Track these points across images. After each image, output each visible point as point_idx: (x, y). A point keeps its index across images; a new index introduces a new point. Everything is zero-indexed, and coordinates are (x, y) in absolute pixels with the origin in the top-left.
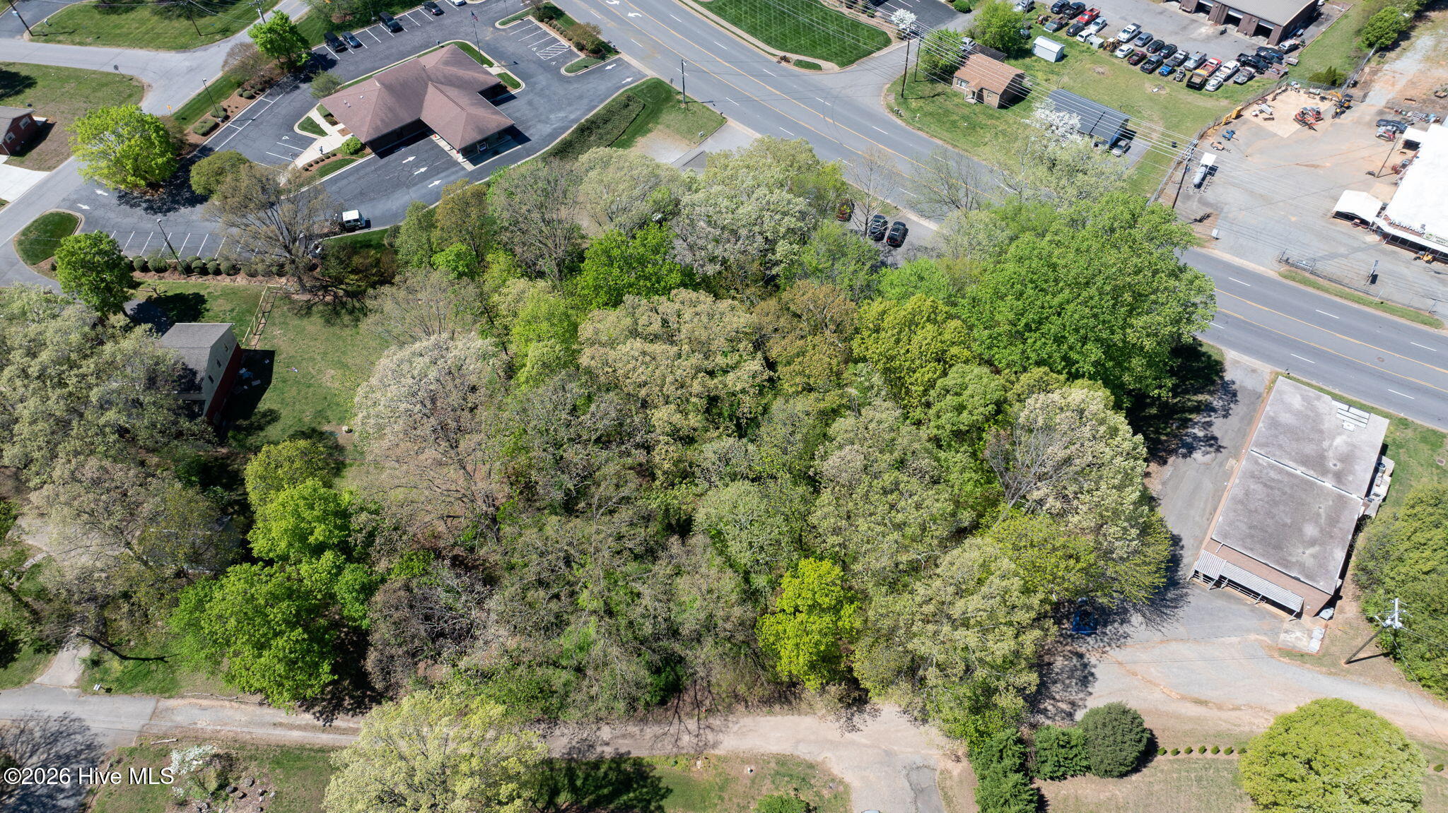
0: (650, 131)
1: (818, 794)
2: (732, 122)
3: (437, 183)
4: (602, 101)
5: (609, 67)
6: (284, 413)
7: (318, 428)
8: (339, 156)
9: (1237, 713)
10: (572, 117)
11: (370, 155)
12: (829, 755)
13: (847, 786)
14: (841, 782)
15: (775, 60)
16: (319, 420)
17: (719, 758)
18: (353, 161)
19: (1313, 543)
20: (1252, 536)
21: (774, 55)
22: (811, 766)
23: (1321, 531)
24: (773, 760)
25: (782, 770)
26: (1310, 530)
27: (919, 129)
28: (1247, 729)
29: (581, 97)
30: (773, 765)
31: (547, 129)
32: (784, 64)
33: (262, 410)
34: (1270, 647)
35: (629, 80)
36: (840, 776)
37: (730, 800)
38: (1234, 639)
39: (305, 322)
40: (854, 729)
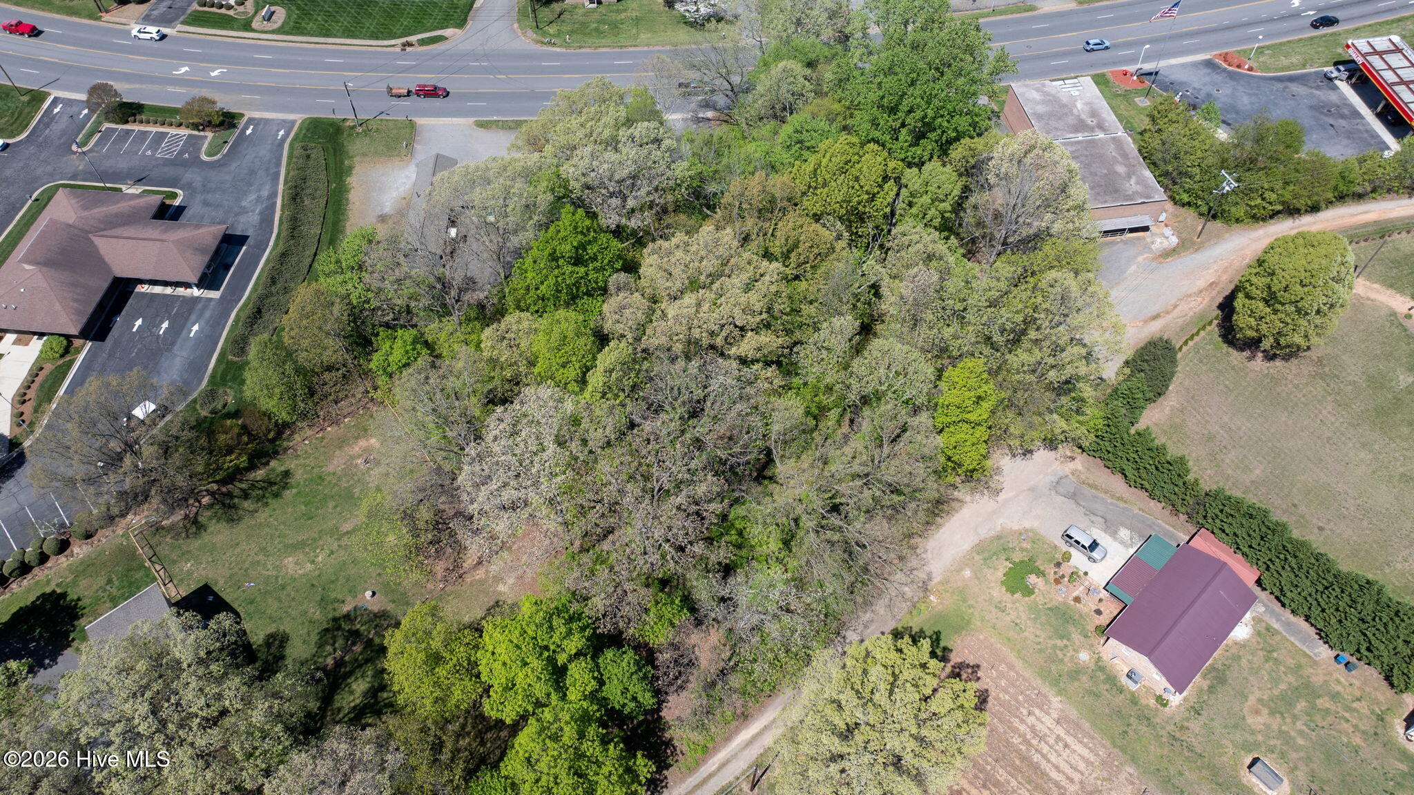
0: (351, 168)
1: (1022, 550)
2: (420, 121)
3: (196, 328)
4: (278, 164)
5: (248, 132)
6: (286, 627)
7: (337, 615)
8: (49, 367)
9: (1179, 308)
10: (265, 193)
11: (87, 348)
12: (1001, 521)
13: (1032, 530)
14: (1026, 531)
15: (398, 49)
16: (330, 607)
17: (941, 583)
18: (71, 363)
19: (1129, 177)
20: (1098, 194)
21: (393, 46)
22: (999, 537)
23: (1126, 166)
24: (974, 554)
25: (986, 555)
26: (1121, 169)
27: (580, 47)
28: (1191, 313)
29: (252, 172)
30: (977, 558)
31: (254, 218)
32: (409, 49)
33: (260, 642)
34: (1154, 259)
35: (282, 133)
36: (1021, 527)
37: (977, 602)
38: (1133, 268)
39: (206, 537)
40: (998, 492)
